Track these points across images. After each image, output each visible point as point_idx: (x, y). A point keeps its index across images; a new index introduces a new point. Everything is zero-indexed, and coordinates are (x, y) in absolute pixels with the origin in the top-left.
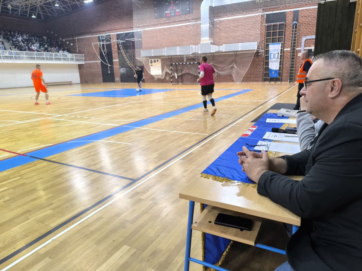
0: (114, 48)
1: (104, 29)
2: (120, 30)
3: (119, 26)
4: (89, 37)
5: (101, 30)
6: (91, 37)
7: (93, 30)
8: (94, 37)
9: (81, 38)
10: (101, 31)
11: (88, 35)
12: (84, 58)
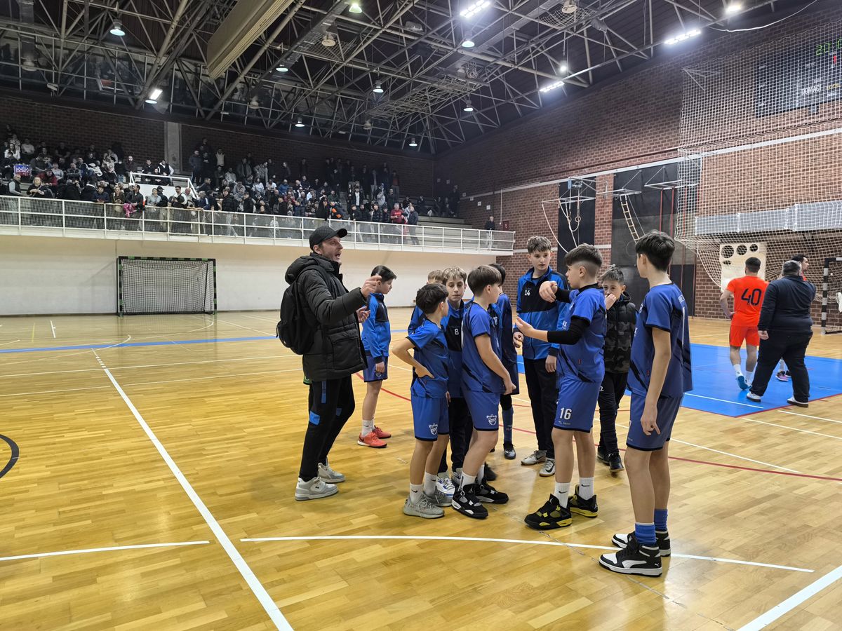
0: (603, 213)
1: (579, 163)
2: (627, 161)
3: (626, 152)
4: (535, 188)
5: (570, 165)
6: (539, 187)
7: (549, 169)
8: (547, 185)
9: (514, 191)
10: (570, 168)
11: (532, 181)
12: (514, 241)
